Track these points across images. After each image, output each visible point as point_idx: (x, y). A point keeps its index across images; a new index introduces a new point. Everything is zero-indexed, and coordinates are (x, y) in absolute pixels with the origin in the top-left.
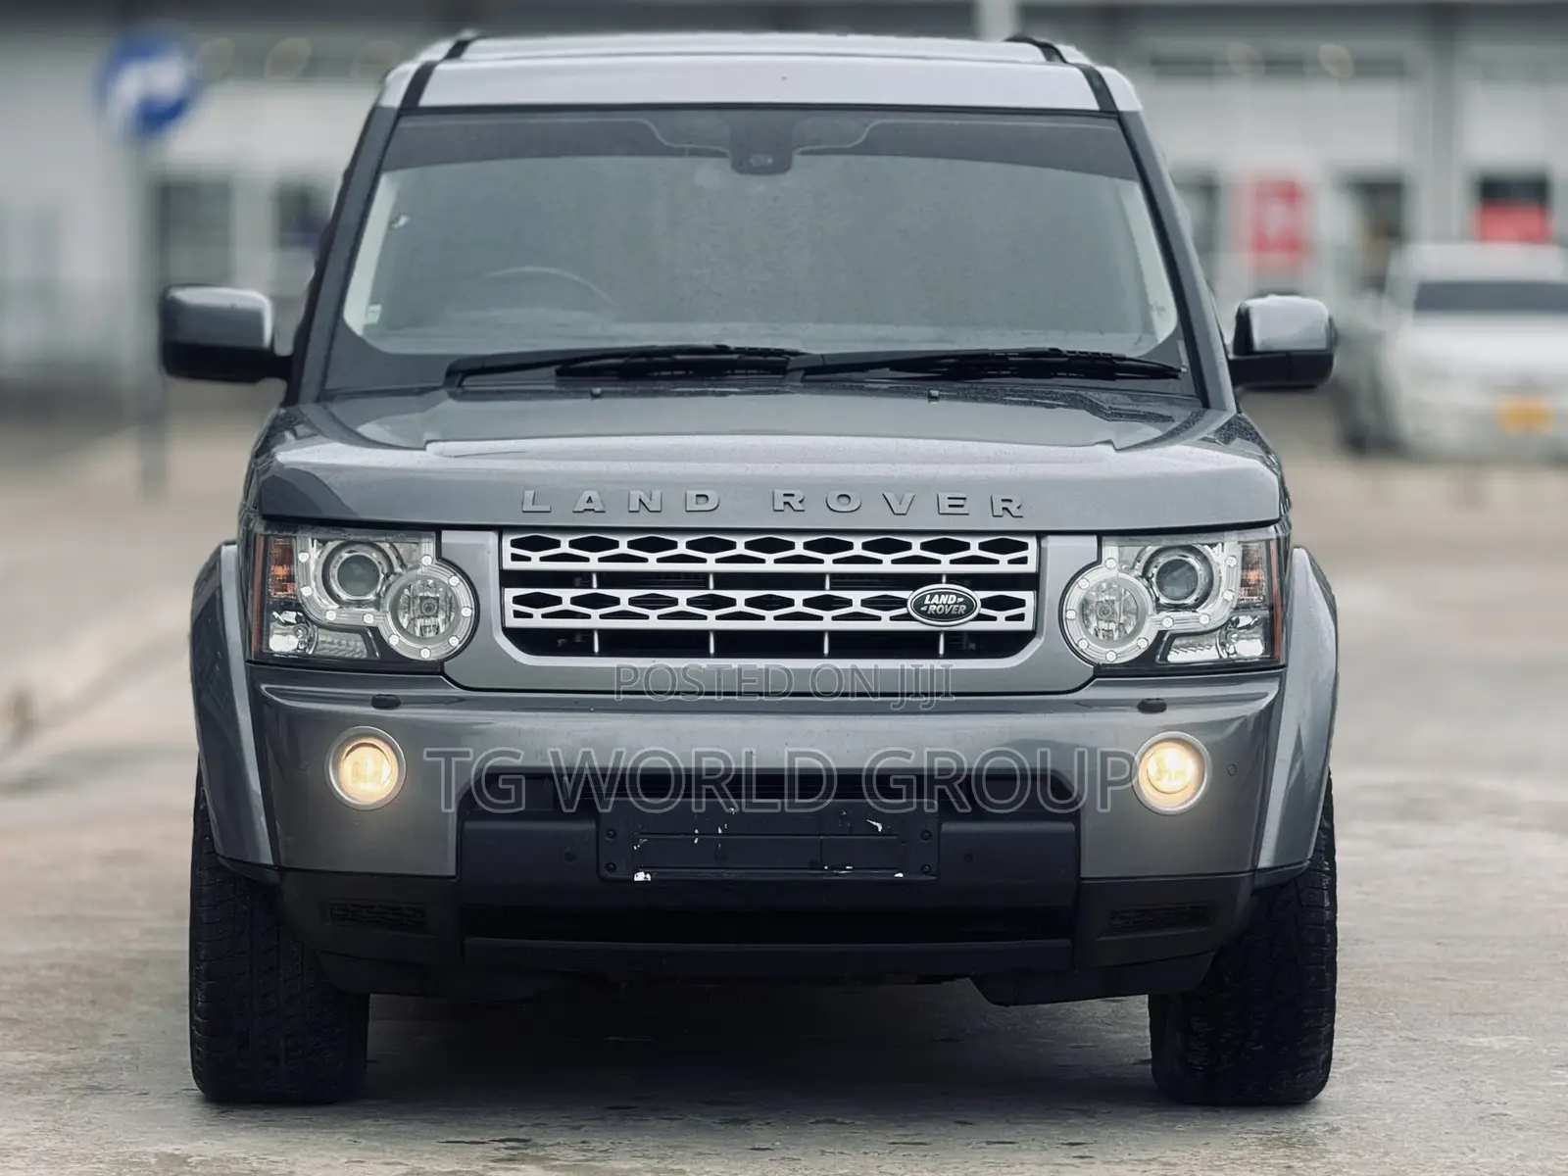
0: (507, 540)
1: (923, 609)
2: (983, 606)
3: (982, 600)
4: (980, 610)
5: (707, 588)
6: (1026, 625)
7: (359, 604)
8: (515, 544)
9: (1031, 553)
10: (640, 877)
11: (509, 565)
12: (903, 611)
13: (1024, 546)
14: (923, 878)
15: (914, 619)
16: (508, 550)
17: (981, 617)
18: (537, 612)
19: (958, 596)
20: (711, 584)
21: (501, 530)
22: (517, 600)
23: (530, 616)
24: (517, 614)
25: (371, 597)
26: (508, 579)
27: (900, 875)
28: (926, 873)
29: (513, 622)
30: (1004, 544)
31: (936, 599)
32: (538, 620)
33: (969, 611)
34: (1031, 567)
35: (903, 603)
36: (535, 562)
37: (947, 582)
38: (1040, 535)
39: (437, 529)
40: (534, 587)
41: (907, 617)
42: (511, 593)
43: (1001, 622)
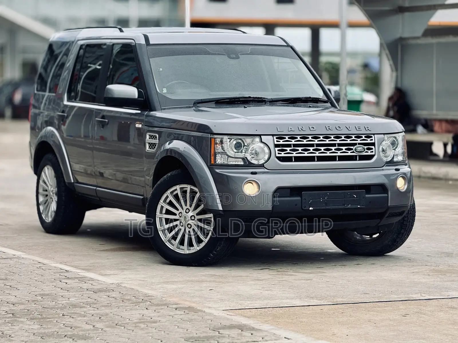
0: (275, 137)
1: (356, 150)
2: (367, 150)
3: (366, 148)
4: (366, 150)
5: (314, 147)
6: (373, 153)
7: (238, 152)
8: (277, 138)
9: (373, 138)
10: (311, 209)
11: (276, 143)
12: (352, 151)
13: (372, 137)
14: (363, 207)
15: (355, 153)
16: (275, 140)
17: (366, 152)
18: (283, 153)
19: (362, 147)
20: (315, 146)
21: (273, 135)
22: (278, 150)
23: (281, 154)
24: (279, 153)
25: (240, 151)
26: (276, 146)
27: (359, 206)
28: (363, 206)
29: (278, 155)
30: (368, 137)
31: (358, 148)
32: (283, 154)
33: (364, 151)
34: (373, 141)
35: (352, 149)
36: (281, 142)
37: (358, 145)
38: (374, 134)
39: (260, 136)
40: (281, 147)
41: (353, 152)
42: (277, 149)
43: (369, 153)
